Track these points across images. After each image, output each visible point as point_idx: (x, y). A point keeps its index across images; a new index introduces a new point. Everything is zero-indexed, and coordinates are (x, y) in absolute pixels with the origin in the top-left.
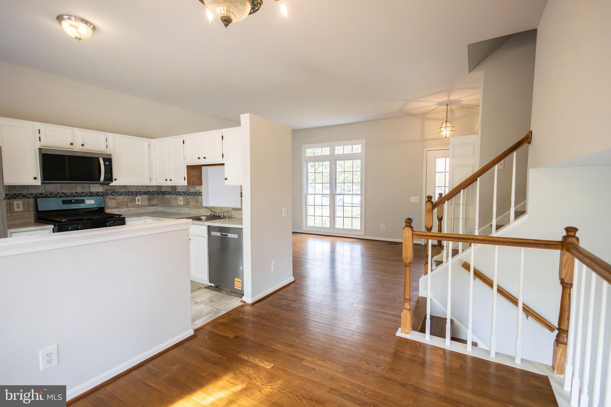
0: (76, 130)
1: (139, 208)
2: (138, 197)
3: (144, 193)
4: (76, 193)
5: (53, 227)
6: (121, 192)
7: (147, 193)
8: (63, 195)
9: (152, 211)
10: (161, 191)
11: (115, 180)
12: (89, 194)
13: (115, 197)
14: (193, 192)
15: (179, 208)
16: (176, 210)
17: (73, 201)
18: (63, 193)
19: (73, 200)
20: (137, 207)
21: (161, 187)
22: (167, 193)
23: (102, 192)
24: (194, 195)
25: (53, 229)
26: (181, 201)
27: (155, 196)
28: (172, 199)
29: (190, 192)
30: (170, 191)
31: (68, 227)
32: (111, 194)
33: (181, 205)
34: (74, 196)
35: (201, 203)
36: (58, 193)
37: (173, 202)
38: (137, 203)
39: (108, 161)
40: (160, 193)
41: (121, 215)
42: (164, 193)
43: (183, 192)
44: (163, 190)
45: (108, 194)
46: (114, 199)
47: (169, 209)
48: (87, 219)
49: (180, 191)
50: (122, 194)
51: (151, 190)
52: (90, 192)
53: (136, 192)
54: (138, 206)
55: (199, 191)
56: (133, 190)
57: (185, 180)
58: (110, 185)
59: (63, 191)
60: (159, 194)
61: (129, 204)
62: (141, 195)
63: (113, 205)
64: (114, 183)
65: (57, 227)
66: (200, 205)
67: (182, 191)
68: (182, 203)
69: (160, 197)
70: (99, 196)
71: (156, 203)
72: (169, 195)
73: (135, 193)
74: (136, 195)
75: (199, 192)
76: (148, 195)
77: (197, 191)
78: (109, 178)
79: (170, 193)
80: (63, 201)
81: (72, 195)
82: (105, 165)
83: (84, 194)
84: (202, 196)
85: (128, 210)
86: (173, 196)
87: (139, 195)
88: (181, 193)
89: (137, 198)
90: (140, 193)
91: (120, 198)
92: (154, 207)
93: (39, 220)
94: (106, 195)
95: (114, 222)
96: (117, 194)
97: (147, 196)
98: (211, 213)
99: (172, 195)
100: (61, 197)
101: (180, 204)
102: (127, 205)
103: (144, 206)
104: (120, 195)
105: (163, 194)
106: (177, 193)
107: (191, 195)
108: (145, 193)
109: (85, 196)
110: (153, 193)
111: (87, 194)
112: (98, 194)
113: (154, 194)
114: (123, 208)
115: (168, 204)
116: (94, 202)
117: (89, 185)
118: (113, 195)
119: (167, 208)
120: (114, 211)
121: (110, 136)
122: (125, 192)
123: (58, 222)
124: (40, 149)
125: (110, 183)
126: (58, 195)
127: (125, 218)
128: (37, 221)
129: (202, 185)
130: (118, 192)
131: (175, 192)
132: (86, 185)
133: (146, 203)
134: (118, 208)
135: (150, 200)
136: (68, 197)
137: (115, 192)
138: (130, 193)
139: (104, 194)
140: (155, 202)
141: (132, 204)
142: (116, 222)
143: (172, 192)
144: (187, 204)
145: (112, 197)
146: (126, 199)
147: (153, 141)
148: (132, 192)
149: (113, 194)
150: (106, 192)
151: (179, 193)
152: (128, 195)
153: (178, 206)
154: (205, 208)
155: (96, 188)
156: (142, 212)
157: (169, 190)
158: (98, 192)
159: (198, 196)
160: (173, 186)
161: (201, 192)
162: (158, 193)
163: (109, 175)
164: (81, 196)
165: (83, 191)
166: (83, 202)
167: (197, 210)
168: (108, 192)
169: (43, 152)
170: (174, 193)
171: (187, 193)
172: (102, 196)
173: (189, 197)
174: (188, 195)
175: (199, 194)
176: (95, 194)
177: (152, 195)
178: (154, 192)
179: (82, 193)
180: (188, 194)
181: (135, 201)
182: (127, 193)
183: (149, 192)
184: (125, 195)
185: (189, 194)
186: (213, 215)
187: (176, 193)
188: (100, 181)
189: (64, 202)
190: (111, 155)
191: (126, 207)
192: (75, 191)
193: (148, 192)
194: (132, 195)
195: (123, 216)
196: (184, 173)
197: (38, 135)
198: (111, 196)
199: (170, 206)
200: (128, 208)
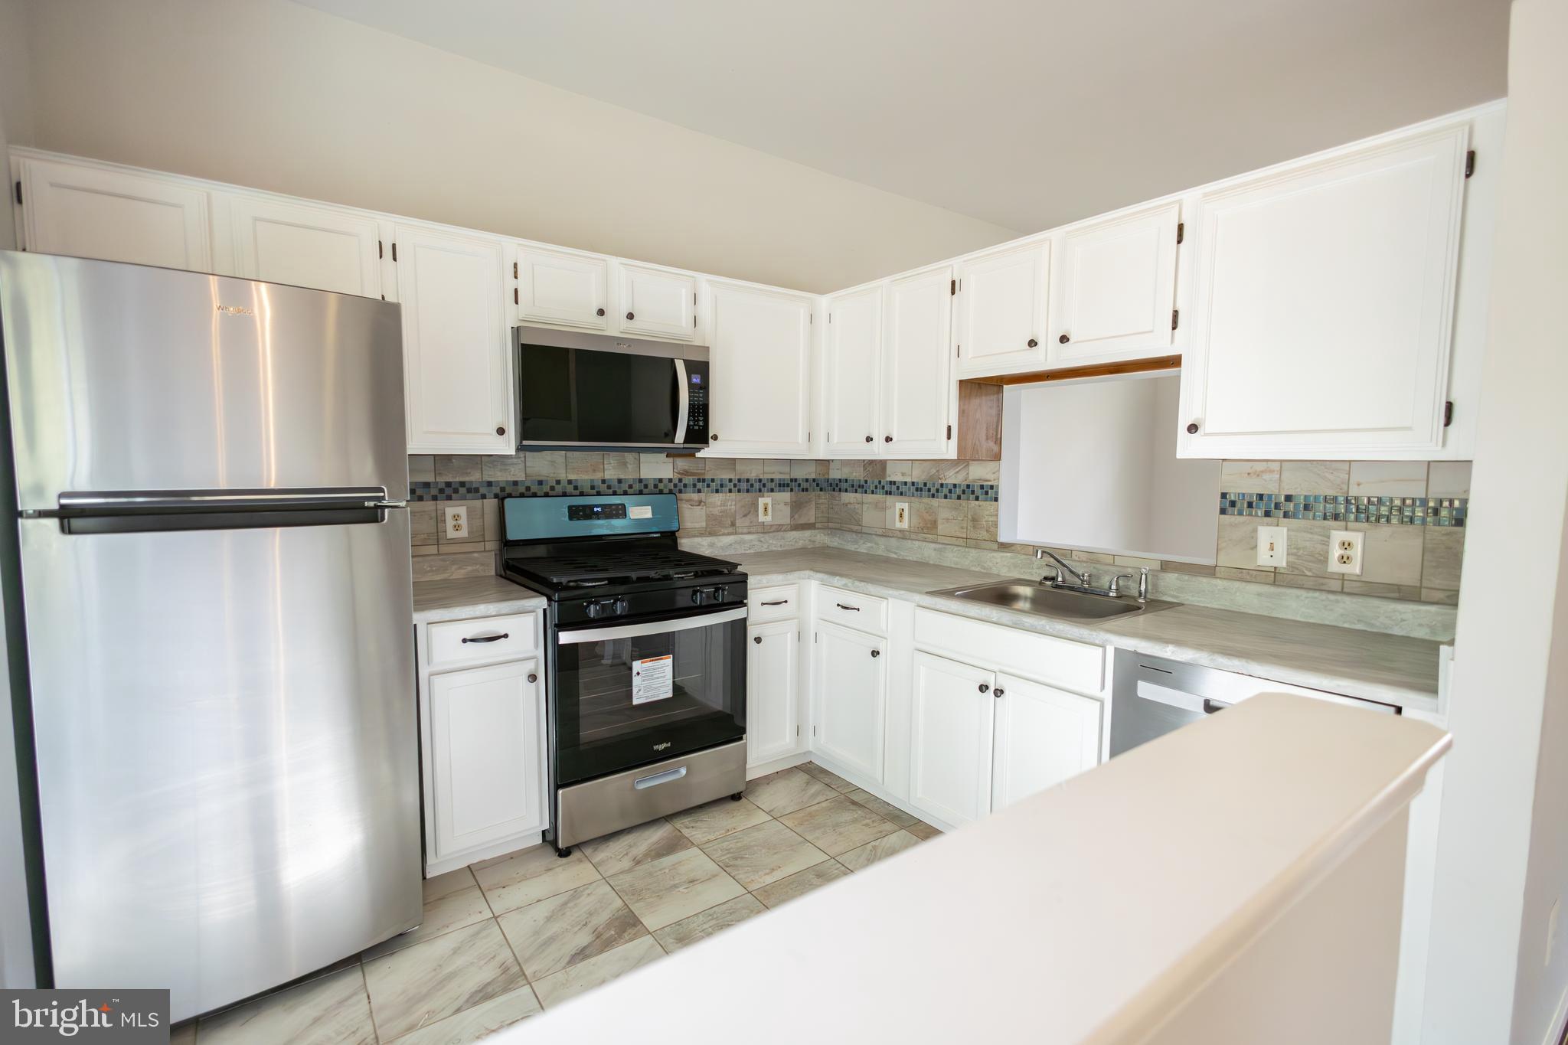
0: (614, 261)
1: (767, 536)
2: (763, 497)
3: (780, 485)
4: (604, 481)
5: (546, 606)
6: (721, 480)
7: (788, 485)
8: (570, 489)
9: (800, 544)
10: (826, 477)
11: (715, 438)
12: (637, 487)
13: (702, 496)
14: (955, 486)
15: (893, 542)
16: (880, 548)
17: (595, 509)
18: (570, 482)
19: (597, 506)
20: (760, 530)
21: (825, 463)
22: (844, 486)
23: (670, 480)
24: (959, 498)
25: (545, 610)
26: (901, 515)
27: (812, 495)
28: (865, 507)
29: (942, 485)
30: (860, 480)
31: (588, 606)
32: (694, 486)
33: (901, 531)
34: (599, 494)
35: (992, 529)
36: (558, 482)
37: (869, 517)
38: (761, 518)
39: (700, 369)
40: (824, 485)
41: (735, 565)
42: (837, 486)
43: (913, 483)
44: (835, 474)
45: (685, 486)
46: (700, 502)
47: (856, 542)
48: (640, 579)
49: (898, 478)
50: (722, 486)
51: (800, 474)
52: (640, 481)
53: (760, 480)
54: (765, 530)
55: (985, 483)
56: (753, 474)
57: (949, 438)
58: (698, 455)
59: (572, 477)
60: (821, 490)
61: (738, 522)
62: (772, 490)
63: (697, 525)
64: (710, 452)
65: (555, 605)
66: (984, 535)
67: (908, 480)
68: (905, 525)
69: (824, 497)
70: (661, 492)
71: (812, 520)
72: (856, 492)
73: (757, 486)
74: (760, 491)
75: (982, 487)
76: (792, 490)
77: (974, 481)
78: (699, 434)
79: (860, 487)
80: (570, 508)
81: (593, 488)
82: (690, 385)
83: (625, 487)
84: (996, 500)
85: (736, 542)
86: (869, 497)
87: (768, 492)
88: (903, 489)
89: (762, 501)
90: (770, 485)
91: (718, 498)
92: (807, 533)
93: (508, 572)
94: (680, 491)
95: (715, 592)
96: (708, 486)
97: (789, 494)
98: (1053, 574)
99: (866, 492)
100: (564, 495)
101: (898, 525)
102: (733, 524)
103: (779, 528)
104: (717, 491)
105: (834, 490)
106: (887, 488)
107: (946, 497)
108: (783, 485)
109: (625, 493)
110: (804, 485)
111: (630, 487)
112: (661, 486)
113: (807, 490)
114: (724, 534)
115: (848, 524)
116: (649, 515)
117: (635, 455)
118: (699, 491)
119: (849, 536)
120: (699, 544)
121: (706, 283)
122: (730, 480)
123: (557, 587)
124: (517, 331)
125: (699, 450)
126: (559, 489)
127: (745, 575)
128: (503, 573)
129: (1000, 459)
130: (713, 480)
131: (880, 482)
132: (629, 457)
133: (784, 516)
134: (711, 534)
135: (796, 507)
136: (582, 494)
137: (704, 480)
138: (744, 486)
139: (675, 486)
140: (810, 515)
141: (747, 521)
142: (723, 590)
143: (866, 482)
144: (928, 528)
145: (695, 496)
146: (733, 503)
147: (824, 302)
148: (748, 480)
149: (700, 485)
150: (680, 480)
151: (894, 488)
152: (739, 491)
153: (887, 534)
154: (1043, 552)
155: (656, 467)
156: (774, 549)
157: (858, 475)
158: (661, 480)
159: (977, 499)
160: (871, 462)
161: (992, 487)
162: (818, 485)
163: (698, 419)
164: (615, 494)
165: (622, 477)
166: (620, 512)
167: (973, 553)
168: (687, 480)
169: (526, 340)
170: (876, 487)
171: (929, 490)
172: (671, 492)
173: (935, 502)
174: (933, 496)
175: (988, 492)
176: (651, 487)
177: (803, 490)
178: (807, 480)
179: (620, 481)
180: (933, 491)
181: (757, 511)
182: (735, 486)
183: (796, 480)
184: (730, 491)
185: (937, 490)
187: (883, 487)
188: (673, 442)
189: (575, 513)
190: (707, 349)
191: (730, 530)
192: (598, 476)
193: (792, 480)
194: (748, 491)
195: (740, 569)
196: (949, 409)
197: (511, 284)
198: (694, 492)
199: (856, 532)
200: (736, 534)
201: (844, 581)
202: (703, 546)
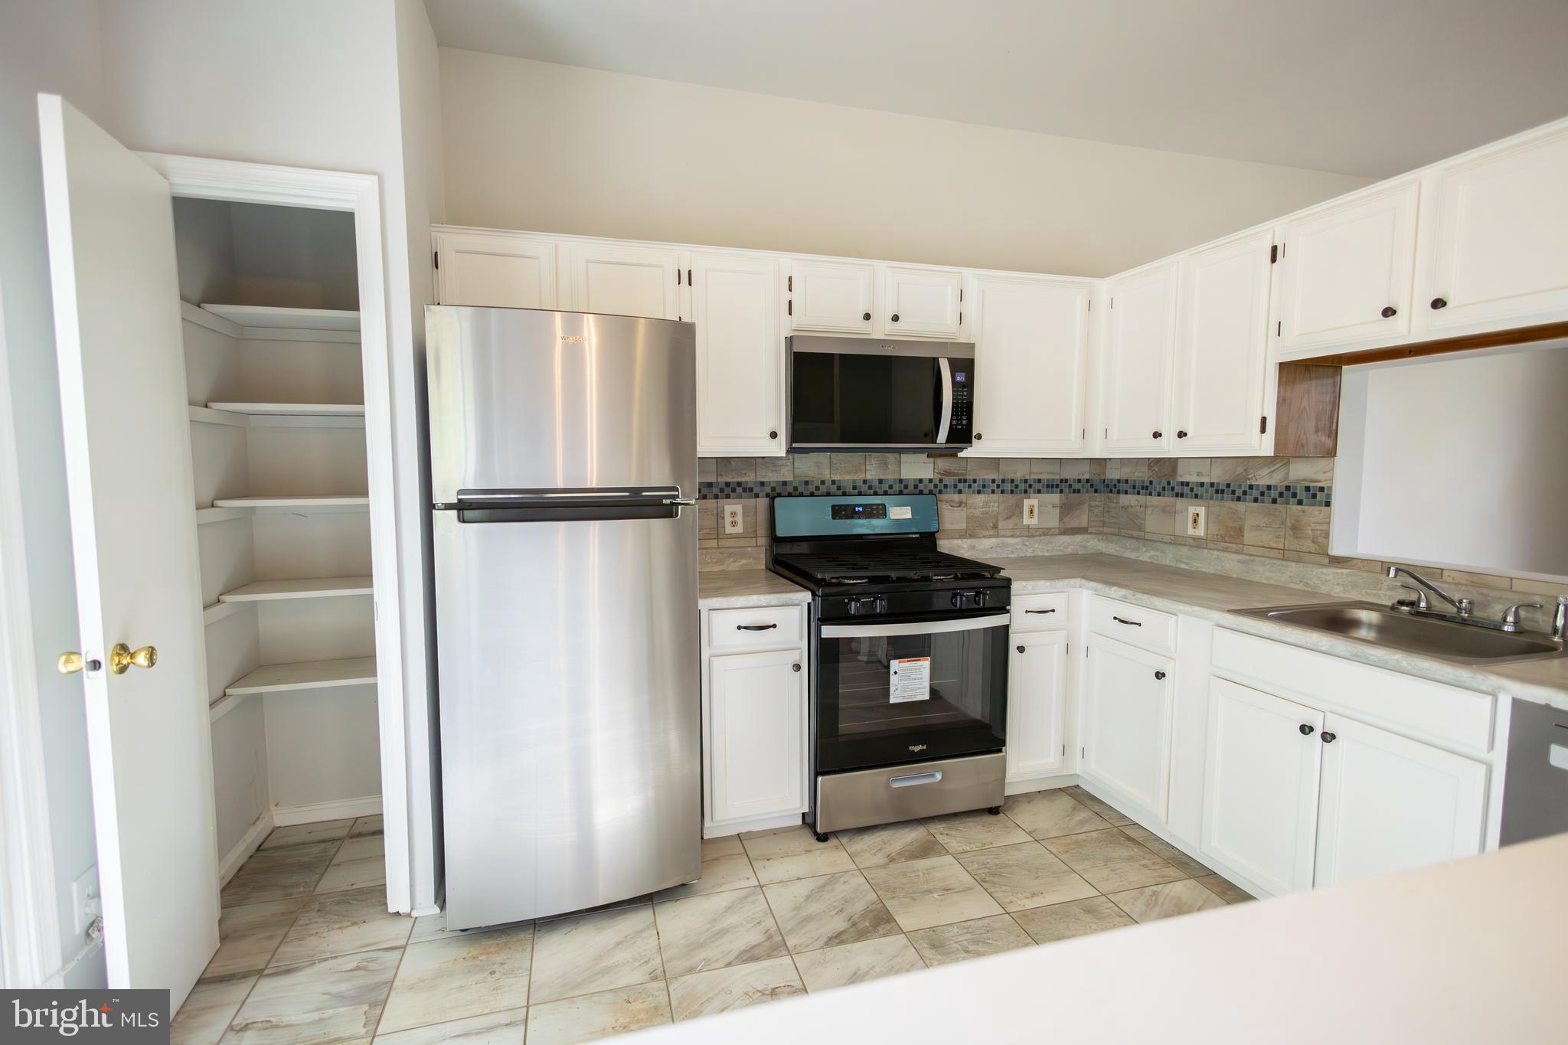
0: (881, 266)
1: (1031, 540)
2: (1029, 498)
3: (1048, 486)
4: (865, 482)
5: (810, 601)
6: (984, 480)
7: (1057, 486)
8: (833, 489)
9: (1069, 550)
10: (1102, 477)
11: (979, 437)
12: (897, 487)
13: (963, 497)
14: (1269, 487)
15: (1185, 550)
16: (1168, 557)
17: (857, 509)
18: (833, 482)
19: (859, 506)
20: (1025, 533)
21: (1101, 463)
22: (1123, 487)
23: (931, 481)
24: (1274, 501)
25: (809, 604)
26: (1195, 521)
27: (1085, 496)
28: (1149, 510)
29: (1251, 487)
30: (1143, 481)
31: (849, 603)
32: (955, 486)
33: (1194, 539)
34: (860, 494)
35: (1321, 540)
36: (823, 482)
37: (1153, 523)
38: (1026, 521)
39: (965, 367)
40: (1101, 487)
41: (998, 570)
42: (1115, 488)
43: (1212, 485)
44: (1113, 474)
45: (946, 486)
46: (960, 504)
47: (1137, 549)
48: (899, 579)
49: (1193, 479)
50: (984, 486)
51: (1071, 474)
52: (901, 481)
53: (1026, 481)
54: (1030, 533)
55: (1311, 485)
56: (1019, 474)
57: (1263, 430)
58: (961, 455)
59: (836, 477)
60: (1096, 491)
61: (1000, 525)
62: (1039, 492)
63: (957, 527)
64: (973, 451)
65: (819, 600)
66: (1309, 545)
67: (1206, 480)
68: (1200, 531)
69: (1099, 499)
70: (921, 493)
71: (1084, 524)
72: (1138, 493)
73: (1022, 486)
74: (1026, 492)
75: (1307, 489)
76: (1061, 492)
77: (1298, 481)
78: (963, 434)
79: (1143, 489)
80: (833, 507)
81: (854, 488)
82: (954, 383)
83: (885, 487)
84: (1328, 504)
85: (998, 546)
86: (1154, 500)
87: (1034, 493)
88: (1198, 490)
89: (1027, 503)
90: (1037, 486)
91: (979, 500)
92: (1079, 538)
93: (777, 567)
94: (940, 492)
95: (975, 596)
96: (970, 487)
97: (1059, 495)
98: (1413, 597)
99: (1150, 494)
100: (828, 494)
101: (1191, 532)
102: (995, 527)
103: (1046, 532)
104: (979, 492)
105: (1111, 492)
106: (1178, 489)
107: (1256, 500)
108: (1051, 486)
109: (886, 493)
110: (1077, 486)
111: (891, 487)
112: (921, 487)
113: (1079, 491)
114: (984, 537)
115: (1132, 529)
116: (909, 516)
117: (897, 455)
118: (960, 492)
119: (1129, 543)
120: (959, 546)
121: (971, 277)
122: (993, 481)
123: (821, 583)
124: (790, 341)
125: (961, 449)
126: (823, 489)
127: (1009, 581)
128: (772, 568)
129: (1335, 455)
130: (975, 481)
131: (1169, 483)
132: (891, 457)
133: (1054, 522)
134: (971, 536)
135: (1066, 510)
136: (844, 494)
137: (965, 481)
138: (1008, 486)
139: (936, 486)
140: (1082, 519)
141: (1010, 524)
142: (985, 594)
143: (1151, 482)
144: (1231, 536)
145: (956, 497)
146: (996, 505)
147: (1104, 286)
148: (1012, 481)
149: (961, 486)
150: (941, 481)
151: (1186, 490)
152: (1003, 492)
153: (1177, 541)
154: (1398, 570)
155: (917, 467)
156: (1041, 554)
157: (1141, 475)
158: (921, 481)
159: (1300, 503)
160: (1158, 461)
161: (1322, 489)
162: (1092, 486)
163: (962, 419)
164: (876, 494)
165: (882, 477)
166: (880, 512)
167: (1293, 568)
168: (948, 480)
169: (799, 348)
170: (1164, 489)
171: (1233, 492)
172: (931, 493)
173: (1240, 506)
174: (1239, 499)
175: (1318, 495)
176: (911, 487)
177: (1074, 491)
178: (1079, 481)
179: (881, 481)
180: (1239, 493)
181: (1022, 513)
182: (998, 486)
183: (1066, 481)
184: (993, 492)
185: (1245, 493)
186: (1429, 606)
187: (1173, 489)
188: (934, 441)
189: (838, 512)
190: (972, 346)
191: (992, 532)
192: (860, 477)
193: (1061, 481)
194: (1012, 492)
195: (1003, 573)
196: (1264, 397)
197: (786, 296)
198: (955, 493)
199: (1137, 539)
200: (997, 536)
201: (1123, 592)
202: (963, 548)
